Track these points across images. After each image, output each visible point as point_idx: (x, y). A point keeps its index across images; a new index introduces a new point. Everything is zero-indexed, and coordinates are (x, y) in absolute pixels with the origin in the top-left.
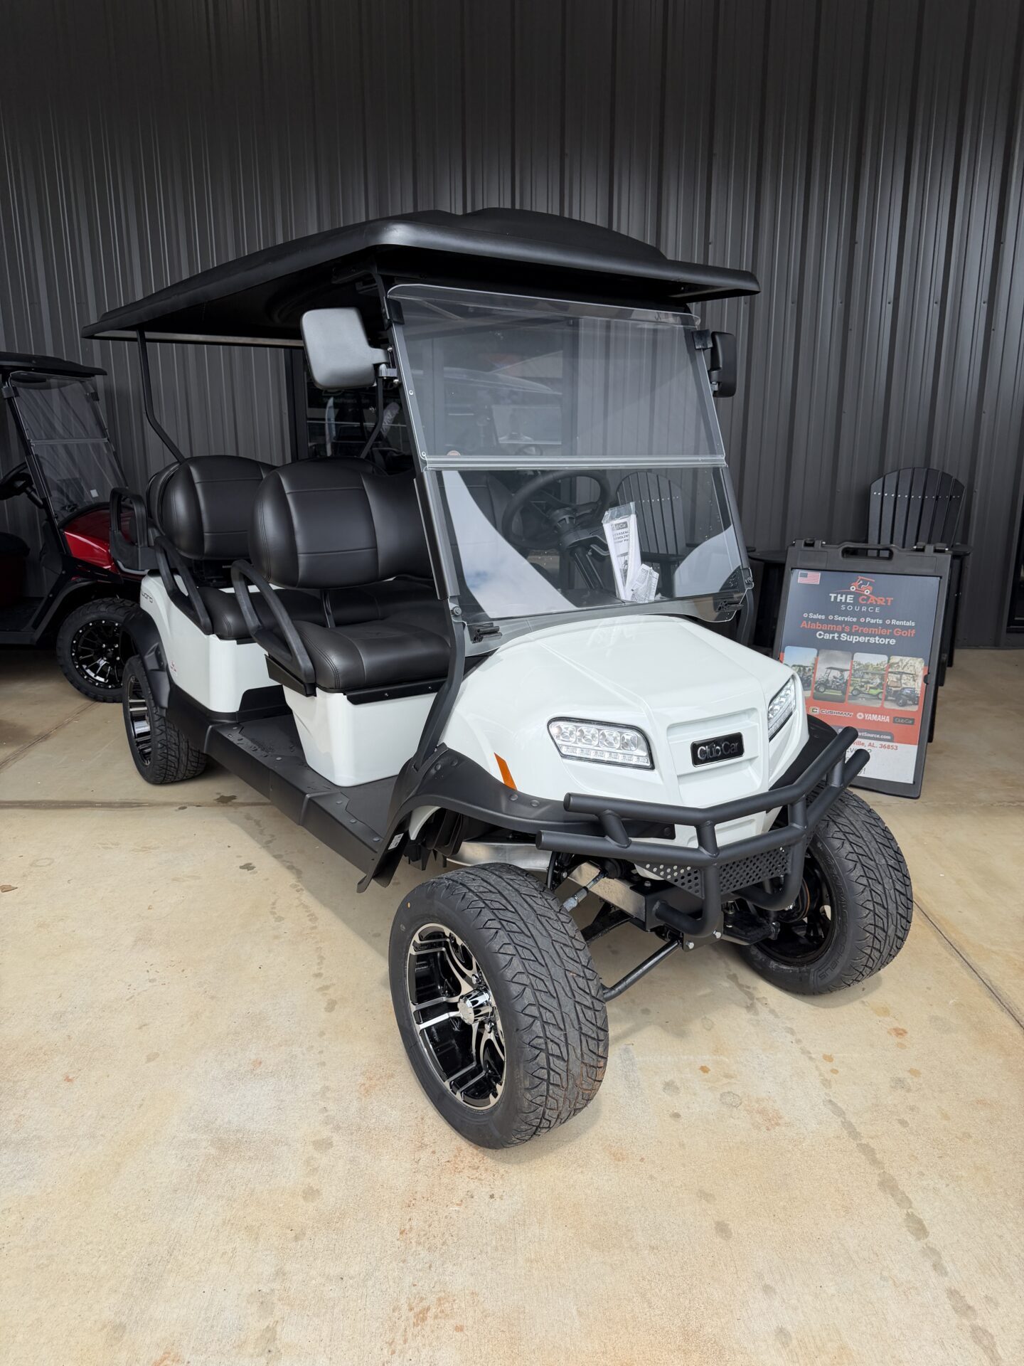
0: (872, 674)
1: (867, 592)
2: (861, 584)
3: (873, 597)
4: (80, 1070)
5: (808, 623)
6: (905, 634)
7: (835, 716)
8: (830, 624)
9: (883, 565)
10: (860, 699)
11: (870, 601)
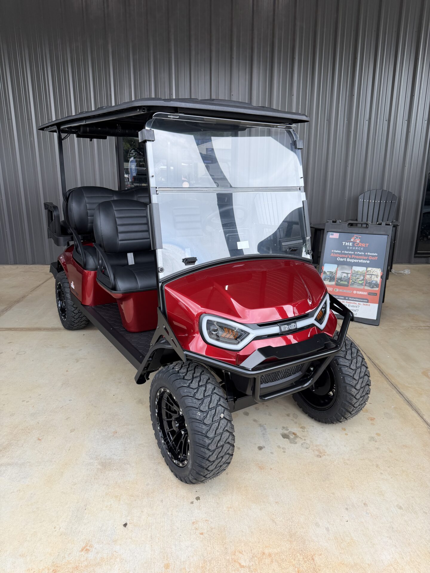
0: (360, 275)
1: (358, 241)
2: (355, 239)
3: (360, 244)
4: (44, 436)
5: (333, 254)
6: (373, 258)
7: (345, 292)
8: (343, 254)
9: (365, 231)
10: (355, 285)
11: (359, 246)
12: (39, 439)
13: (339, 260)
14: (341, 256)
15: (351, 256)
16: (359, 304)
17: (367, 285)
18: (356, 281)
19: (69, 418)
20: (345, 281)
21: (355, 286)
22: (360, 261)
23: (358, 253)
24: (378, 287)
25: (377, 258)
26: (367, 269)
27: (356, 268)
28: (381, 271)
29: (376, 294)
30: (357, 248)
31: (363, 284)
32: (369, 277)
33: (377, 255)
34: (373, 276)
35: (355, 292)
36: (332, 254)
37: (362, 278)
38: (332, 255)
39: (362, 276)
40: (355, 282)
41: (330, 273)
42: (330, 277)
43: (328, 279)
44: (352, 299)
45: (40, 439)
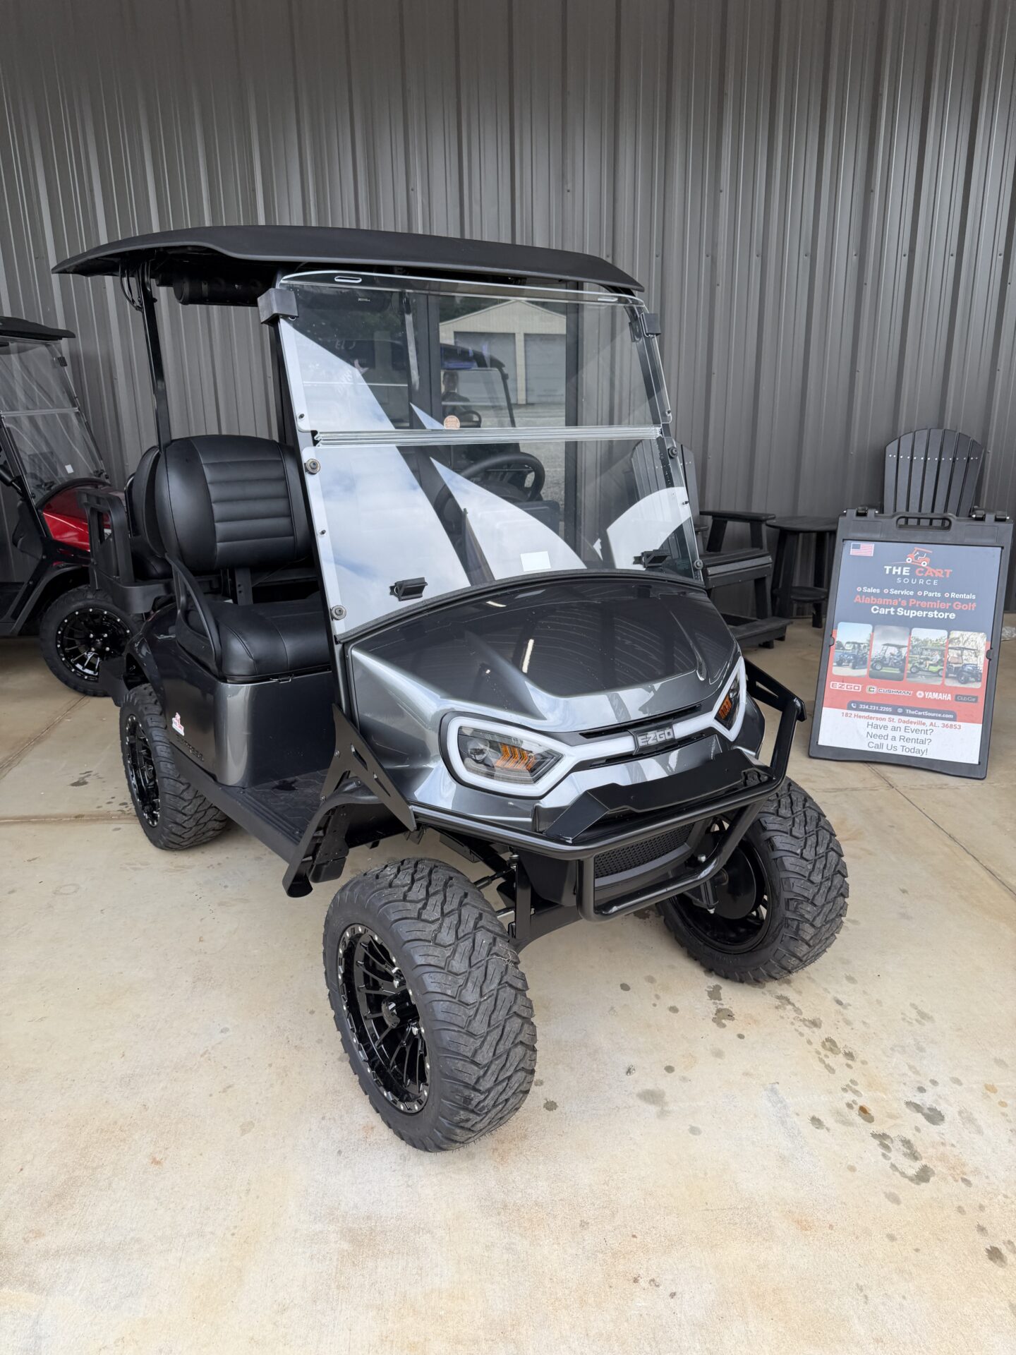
0: (932, 650)
1: (924, 564)
2: (916, 558)
3: (930, 569)
4: (167, 1149)
5: (861, 597)
6: (964, 607)
7: (894, 695)
8: (886, 598)
9: (940, 535)
10: (920, 677)
11: (927, 574)
12: (156, 1162)
13: (877, 611)
14: (880, 601)
15: (908, 603)
16: (931, 724)
17: (950, 675)
18: (922, 666)
19: (230, 1087)
20: (895, 666)
21: (921, 679)
22: (931, 615)
23: (925, 594)
24: (980, 681)
25: (974, 605)
26: (949, 635)
27: (921, 634)
28: (985, 640)
29: (976, 698)
30: (921, 582)
31: (940, 673)
32: (955, 656)
33: (974, 597)
34: (965, 651)
35: (920, 694)
36: (858, 596)
37: (939, 658)
38: (858, 599)
39: (937, 652)
40: (920, 669)
41: (854, 646)
42: (855, 657)
43: (849, 662)
44: (913, 712)
45: (158, 1159)
